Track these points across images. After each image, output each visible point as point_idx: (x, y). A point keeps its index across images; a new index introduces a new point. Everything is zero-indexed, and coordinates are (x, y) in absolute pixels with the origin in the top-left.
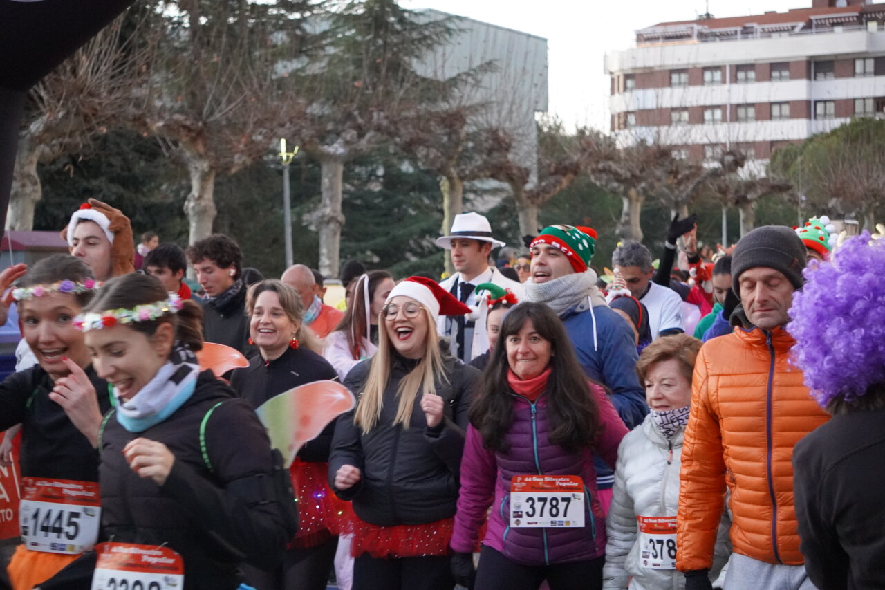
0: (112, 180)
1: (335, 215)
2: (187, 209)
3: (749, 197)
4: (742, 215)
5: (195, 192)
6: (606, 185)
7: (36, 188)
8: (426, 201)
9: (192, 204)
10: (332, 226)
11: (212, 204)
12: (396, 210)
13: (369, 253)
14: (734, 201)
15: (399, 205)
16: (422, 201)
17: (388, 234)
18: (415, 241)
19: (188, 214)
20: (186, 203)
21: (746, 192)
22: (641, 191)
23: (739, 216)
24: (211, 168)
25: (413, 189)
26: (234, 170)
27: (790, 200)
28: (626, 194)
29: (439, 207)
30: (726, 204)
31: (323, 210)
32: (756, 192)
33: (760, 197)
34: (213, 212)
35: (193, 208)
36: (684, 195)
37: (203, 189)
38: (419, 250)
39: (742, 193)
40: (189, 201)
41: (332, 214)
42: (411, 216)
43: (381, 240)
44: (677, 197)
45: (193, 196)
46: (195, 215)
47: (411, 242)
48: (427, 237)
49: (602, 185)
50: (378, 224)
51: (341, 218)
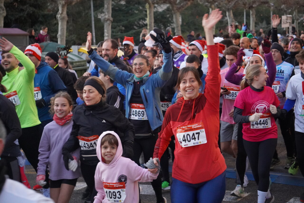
0: (31, 6)
1: (109, 18)
2: (57, 17)
3: (254, 6)
4: (251, 12)
5: (60, 11)
6: (204, 4)
7: (4, 11)
8: (141, 8)
9: (59, 16)
10: (108, 22)
11: (66, 16)
12: (130, 11)
13: (121, 26)
14: (248, 7)
15: (131, 9)
16: (139, 8)
17: (127, 20)
18: (137, 22)
19: (58, 19)
20: (57, 15)
21: (253, 4)
22: (216, 6)
23: (250, 13)
24: (66, 3)
25: (136, 4)
26: (73, 3)
27: (268, 6)
28: (211, 7)
29: (145, 10)
30: (245, 9)
31: (105, 16)
32: (256, 4)
33: (258, 6)
34: (67, 18)
35: (60, 17)
36: (231, 6)
37: (63, 11)
38: (138, 25)
39: (251, 5)
40: (58, 15)
41: (108, 18)
42: (135, 13)
43: (125, 22)
44: (228, 7)
45: (60, 13)
46: (60, 20)
47: (136, 23)
48: (141, 20)
49: (202, 4)
50: (124, 17)
51: (111, 19)
